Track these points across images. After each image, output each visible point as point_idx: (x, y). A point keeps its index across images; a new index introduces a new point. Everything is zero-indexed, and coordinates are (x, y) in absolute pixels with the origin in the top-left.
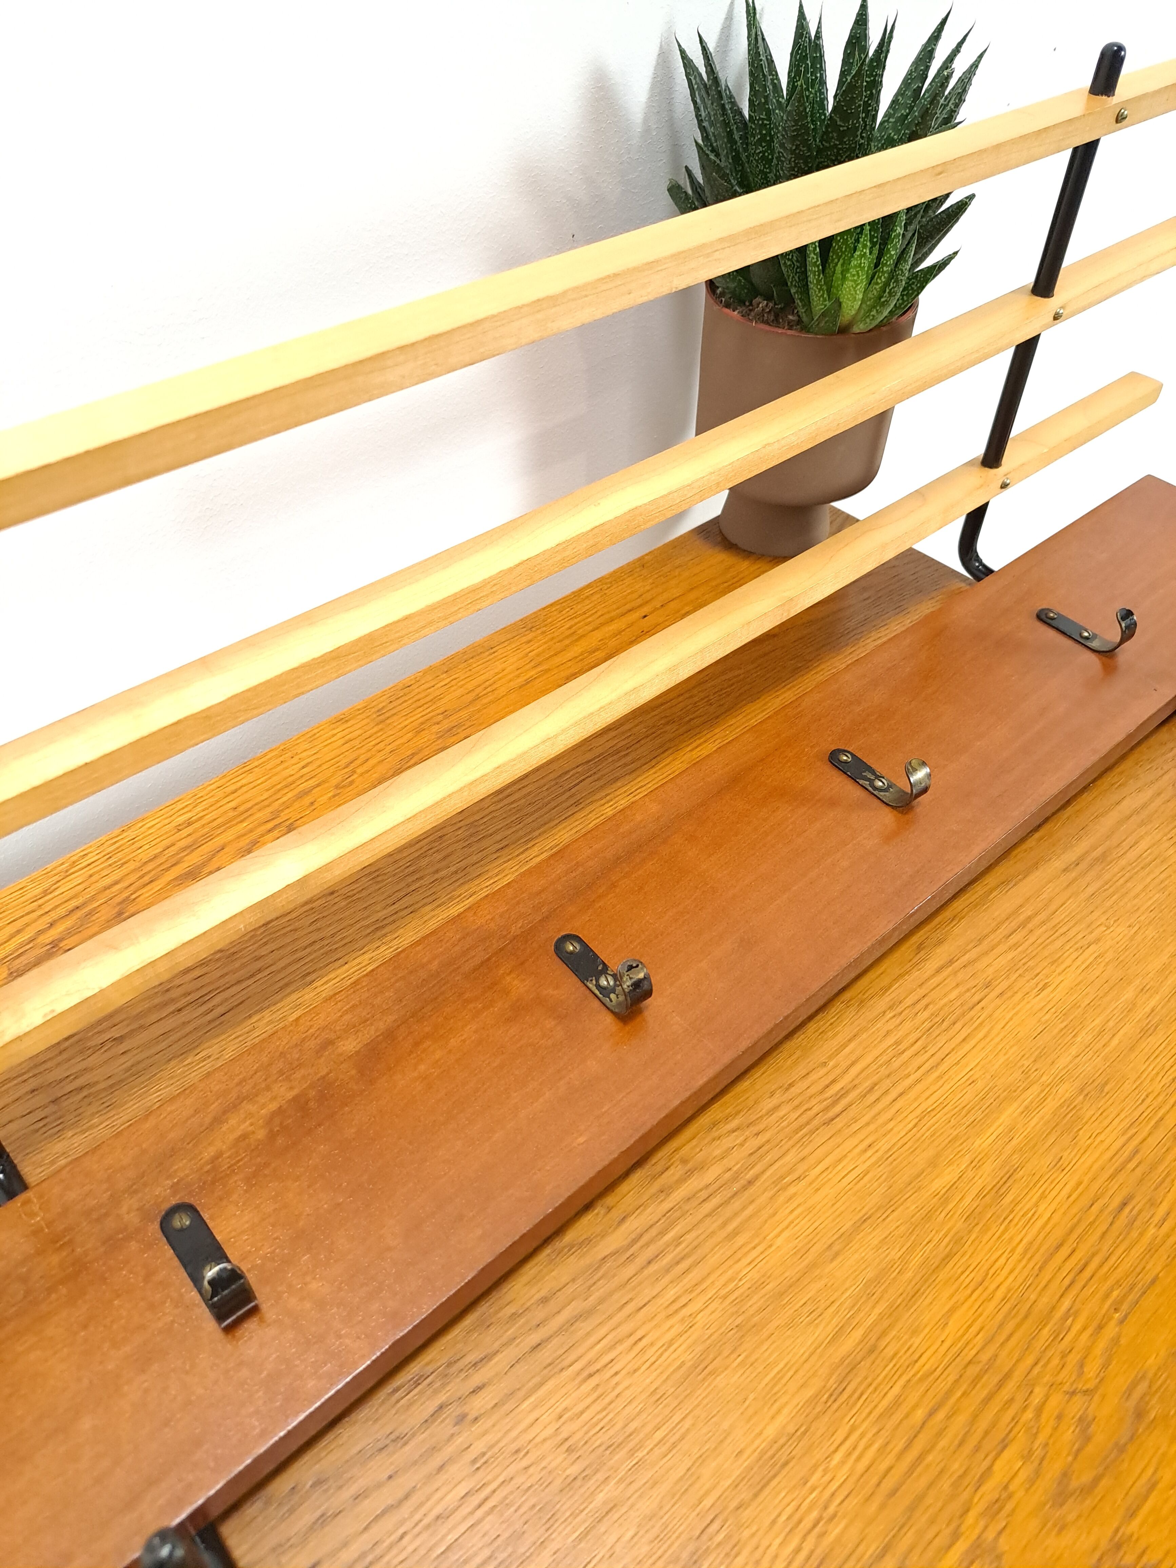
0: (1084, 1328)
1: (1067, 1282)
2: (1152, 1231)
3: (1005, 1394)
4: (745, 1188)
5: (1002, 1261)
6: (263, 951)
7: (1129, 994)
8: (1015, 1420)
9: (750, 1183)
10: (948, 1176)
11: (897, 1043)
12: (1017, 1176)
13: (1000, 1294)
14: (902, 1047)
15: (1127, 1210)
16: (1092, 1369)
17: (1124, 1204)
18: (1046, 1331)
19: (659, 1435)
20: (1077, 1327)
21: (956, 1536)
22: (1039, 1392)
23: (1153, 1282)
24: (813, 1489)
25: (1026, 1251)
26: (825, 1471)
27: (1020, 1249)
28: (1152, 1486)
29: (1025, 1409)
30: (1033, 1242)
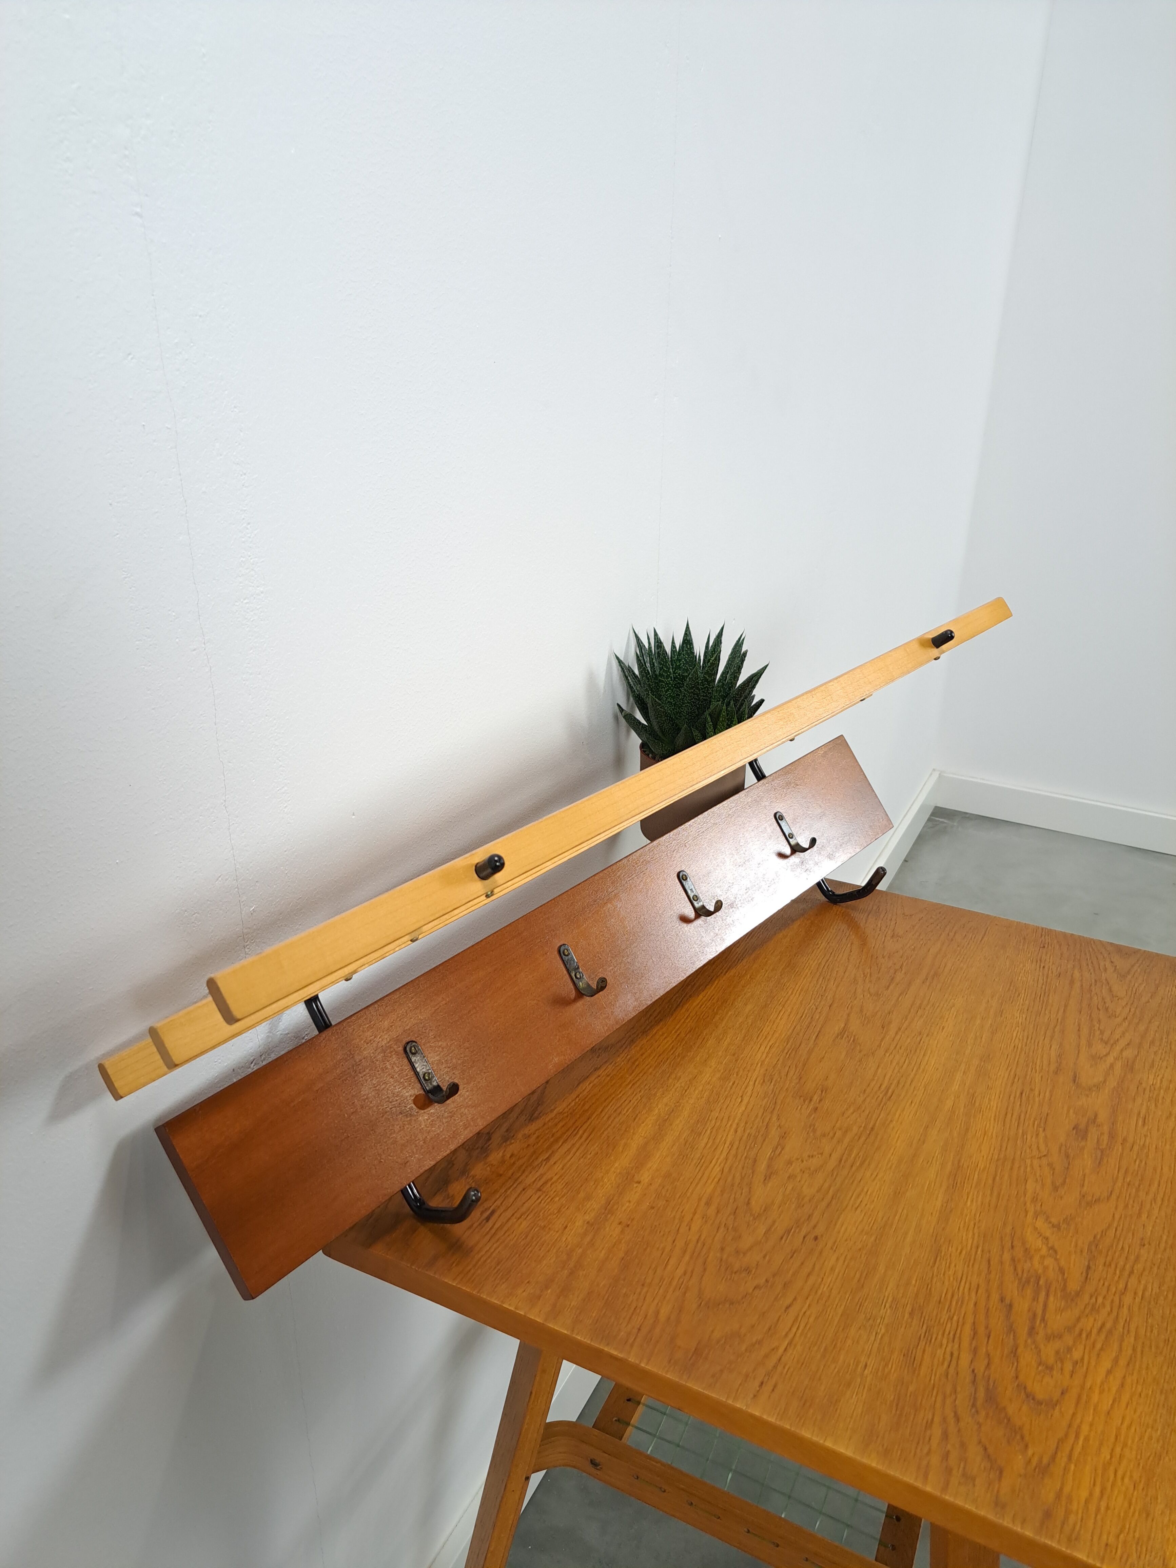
0: (1032, 1136)
1: (1016, 1124)
2: (1037, 1099)
3: (1016, 1165)
5: (988, 1125)
7: (978, 1022)
8: (1025, 1172)
9: (872, 1129)
10: (949, 1104)
11: (898, 1063)
12: (976, 1095)
13: (994, 1135)
15: (1024, 1095)
16: (1042, 1147)
17: (1022, 1094)
18: (1019, 1141)
20: (1029, 1135)
21: (1027, 1211)
22: (1028, 1162)
23: (1047, 1115)
24: (966, 1214)
25: (995, 1119)
26: (966, 1208)
27: (992, 1119)
28: (1084, 1176)
29: (1026, 1167)
30: (995, 1116)
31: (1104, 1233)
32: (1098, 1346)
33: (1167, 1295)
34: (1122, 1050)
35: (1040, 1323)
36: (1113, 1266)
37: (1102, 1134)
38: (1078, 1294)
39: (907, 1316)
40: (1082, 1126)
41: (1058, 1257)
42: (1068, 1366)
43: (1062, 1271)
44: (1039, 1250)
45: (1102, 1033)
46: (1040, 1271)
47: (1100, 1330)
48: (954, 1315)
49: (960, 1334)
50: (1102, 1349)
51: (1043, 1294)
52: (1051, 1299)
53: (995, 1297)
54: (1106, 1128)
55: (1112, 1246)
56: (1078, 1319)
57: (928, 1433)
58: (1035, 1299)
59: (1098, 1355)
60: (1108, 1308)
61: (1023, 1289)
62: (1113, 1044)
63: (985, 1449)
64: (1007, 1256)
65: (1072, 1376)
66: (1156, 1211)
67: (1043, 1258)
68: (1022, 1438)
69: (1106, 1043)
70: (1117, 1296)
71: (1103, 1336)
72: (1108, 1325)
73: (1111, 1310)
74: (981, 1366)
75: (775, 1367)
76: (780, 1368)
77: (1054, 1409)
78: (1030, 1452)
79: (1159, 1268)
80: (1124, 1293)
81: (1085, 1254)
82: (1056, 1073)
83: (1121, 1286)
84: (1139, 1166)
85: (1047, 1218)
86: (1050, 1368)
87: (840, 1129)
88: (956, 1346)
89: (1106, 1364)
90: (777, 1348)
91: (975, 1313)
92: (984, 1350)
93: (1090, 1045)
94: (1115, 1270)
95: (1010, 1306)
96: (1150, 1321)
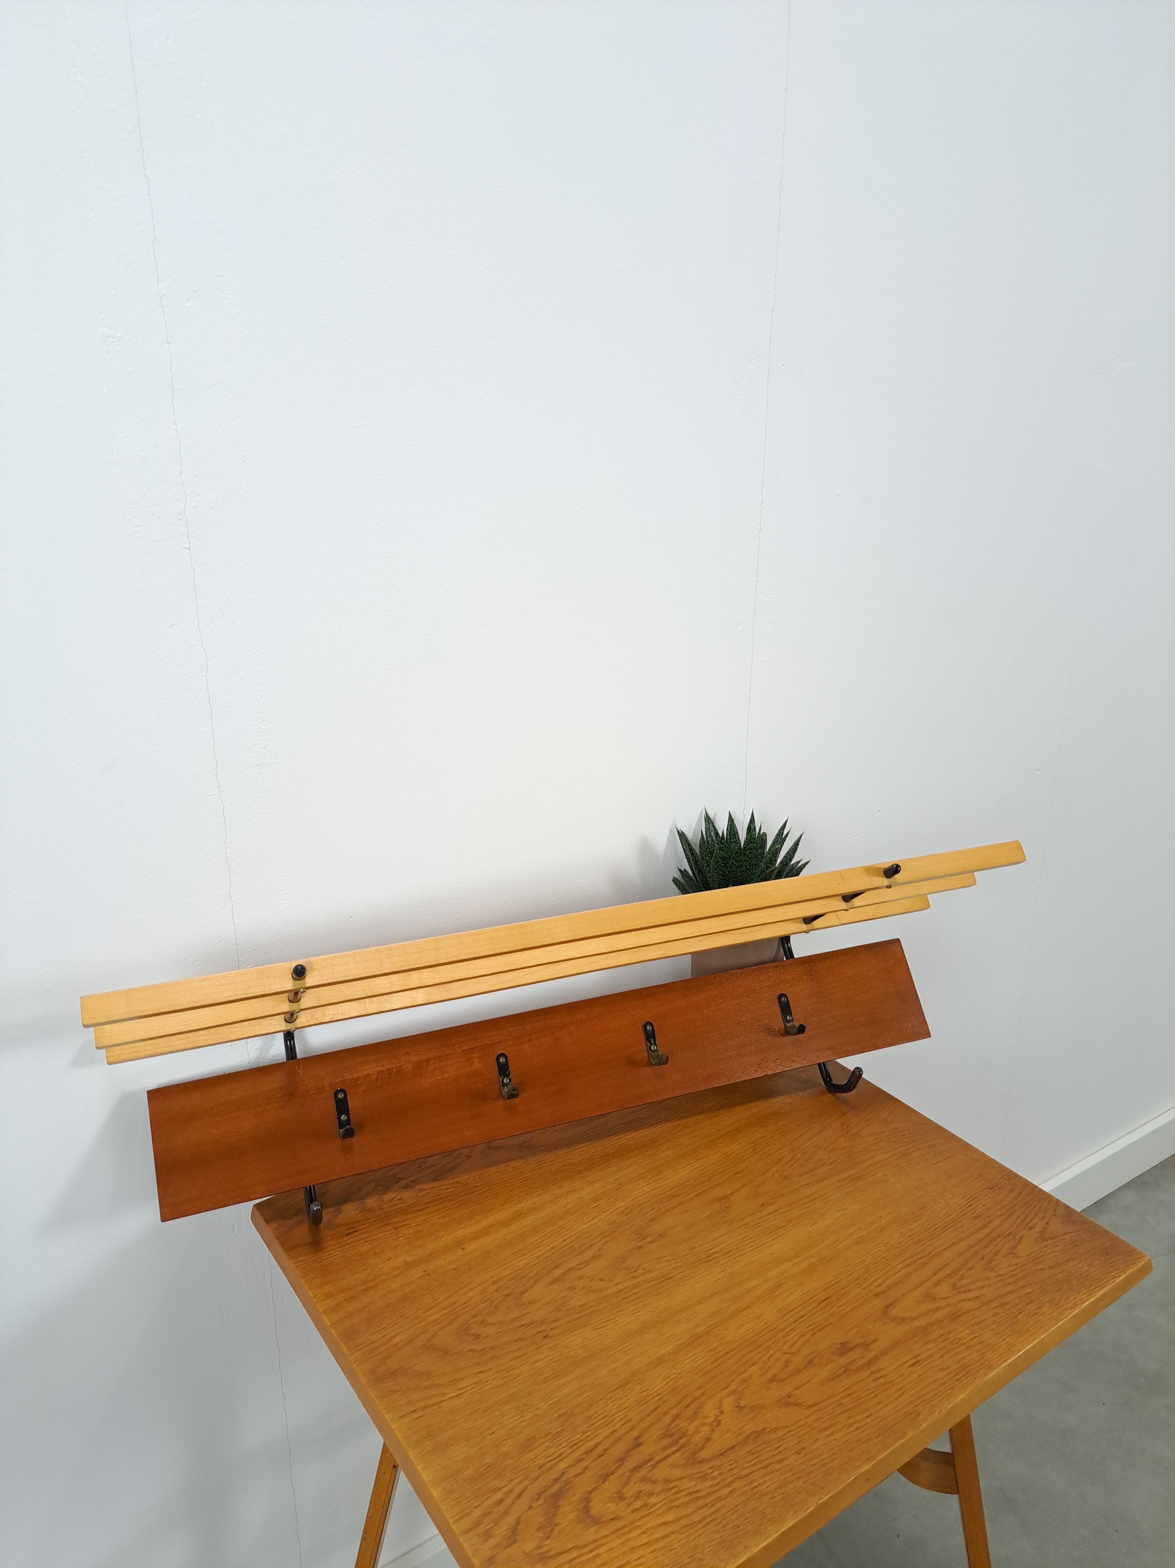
0: (796, 1335)
1: (793, 1321)
2: (835, 1308)
3: (758, 1351)
4: (668, 1279)
5: (768, 1312)
6: (478, 1185)
7: (853, 1229)
8: (760, 1359)
9: (670, 1278)
10: (754, 1283)
11: (744, 1238)
12: (782, 1286)
13: (764, 1322)
14: (745, 1240)
15: (826, 1301)
16: (796, 1347)
17: (825, 1300)
18: (780, 1335)
19: (620, 1348)
20: (793, 1334)
21: (727, 1387)
22: (772, 1352)
23: (830, 1324)
24: (676, 1369)
26: (681, 1365)
27: (778, 1308)
28: (808, 1382)
29: (764, 1356)
30: (782, 1308)
31: (775, 1429)
32: (677, 1503)
33: (776, 1497)
34: (963, 1300)
35: (649, 1467)
36: (755, 1456)
37: (863, 1357)
38: (702, 1461)
39: (556, 1415)
40: (850, 1345)
41: (716, 1429)
42: (638, 1504)
43: (708, 1440)
44: (707, 1418)
45: (962, 1278)
46: (690, 1433)
47: (691, 1493)
48: (591, 1430)
49: (580, 1446)
50: (677, 1507)
51: (674, 1448)
52: (677, 1455)
53: (635, 1433)
54: (871, 1355)
55: (771, 1442)
56: (681, 1479)
57: (490, 1494)
58: (664, 1449)
59: (670, 1509)
60: (715, 1482)
61: (662, 1438)
62: (961, 1292)
63: (518, 1524)
64: (675, 1411)
65: (633, 1512)
66: (840, 1434)
67: (704, 1424)
68: (552, 1531)
69: (955, 1289)
70: (733, 1478)
71: (688, 1498)
72: (700, 1494)
73: (716, 1485)
74: (571, 1473)
75: (433, 1405)
76: (435, 1407)
77: (595, 1525)
78: (548, 1542)
79: (793, 1475)
80: (741, 1478)
81: (741, 1437)
82: (877, 1295)
83: (744, 1473)
84: (866, 1396)
85: (741, 1398)
86: (622, 1498)
87: (643, 1269)
88: (569, 1452)
89: (669, 1517)
90: (446, 1394)
91: (607, 1437)
92: (587, 1463)
93: (936, 1285)
94: (753, 1460)
95: (640, 1445)
96: (739, 1507)
